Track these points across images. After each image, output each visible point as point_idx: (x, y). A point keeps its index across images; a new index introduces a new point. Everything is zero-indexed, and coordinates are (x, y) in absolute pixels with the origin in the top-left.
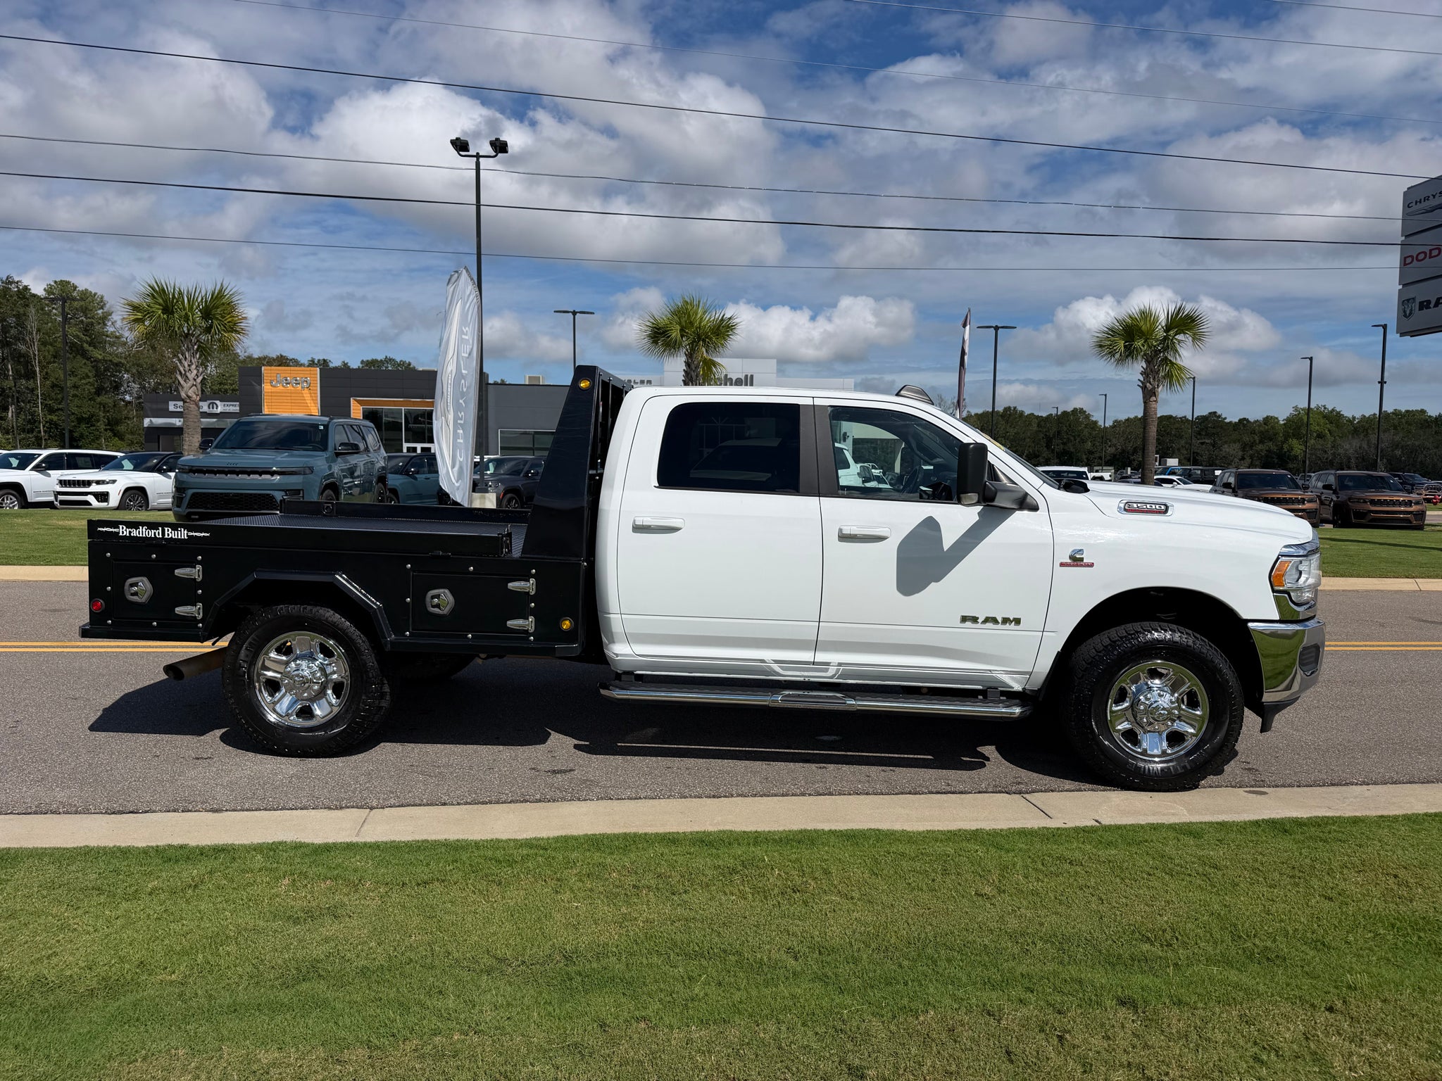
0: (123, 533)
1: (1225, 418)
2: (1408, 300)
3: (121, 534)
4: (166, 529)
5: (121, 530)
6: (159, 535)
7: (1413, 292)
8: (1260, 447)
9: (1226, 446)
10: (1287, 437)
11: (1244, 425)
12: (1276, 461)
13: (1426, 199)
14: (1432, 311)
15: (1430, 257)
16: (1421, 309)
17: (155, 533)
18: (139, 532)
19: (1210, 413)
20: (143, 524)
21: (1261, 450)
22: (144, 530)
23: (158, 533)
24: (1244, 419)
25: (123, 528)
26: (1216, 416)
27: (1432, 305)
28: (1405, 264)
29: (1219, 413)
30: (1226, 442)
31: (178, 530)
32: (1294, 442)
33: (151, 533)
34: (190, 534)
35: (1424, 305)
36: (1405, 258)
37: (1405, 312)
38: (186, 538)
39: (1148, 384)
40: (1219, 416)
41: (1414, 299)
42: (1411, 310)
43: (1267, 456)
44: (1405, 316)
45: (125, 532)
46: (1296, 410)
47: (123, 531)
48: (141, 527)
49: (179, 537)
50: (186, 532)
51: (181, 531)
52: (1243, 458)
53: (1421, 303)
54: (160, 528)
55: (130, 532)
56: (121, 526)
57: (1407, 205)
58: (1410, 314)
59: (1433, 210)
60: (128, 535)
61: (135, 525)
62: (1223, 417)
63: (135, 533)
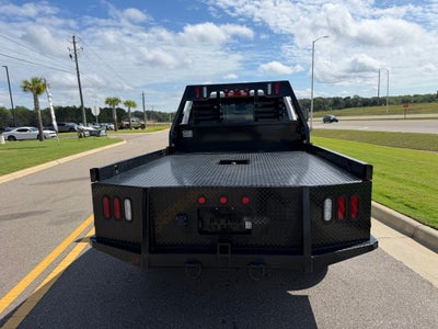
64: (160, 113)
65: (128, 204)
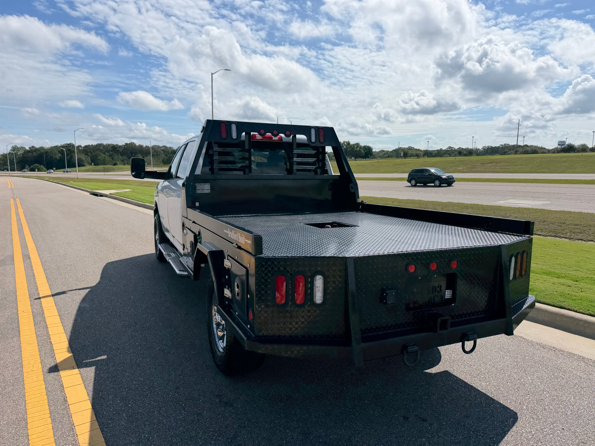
65: (319, 282)
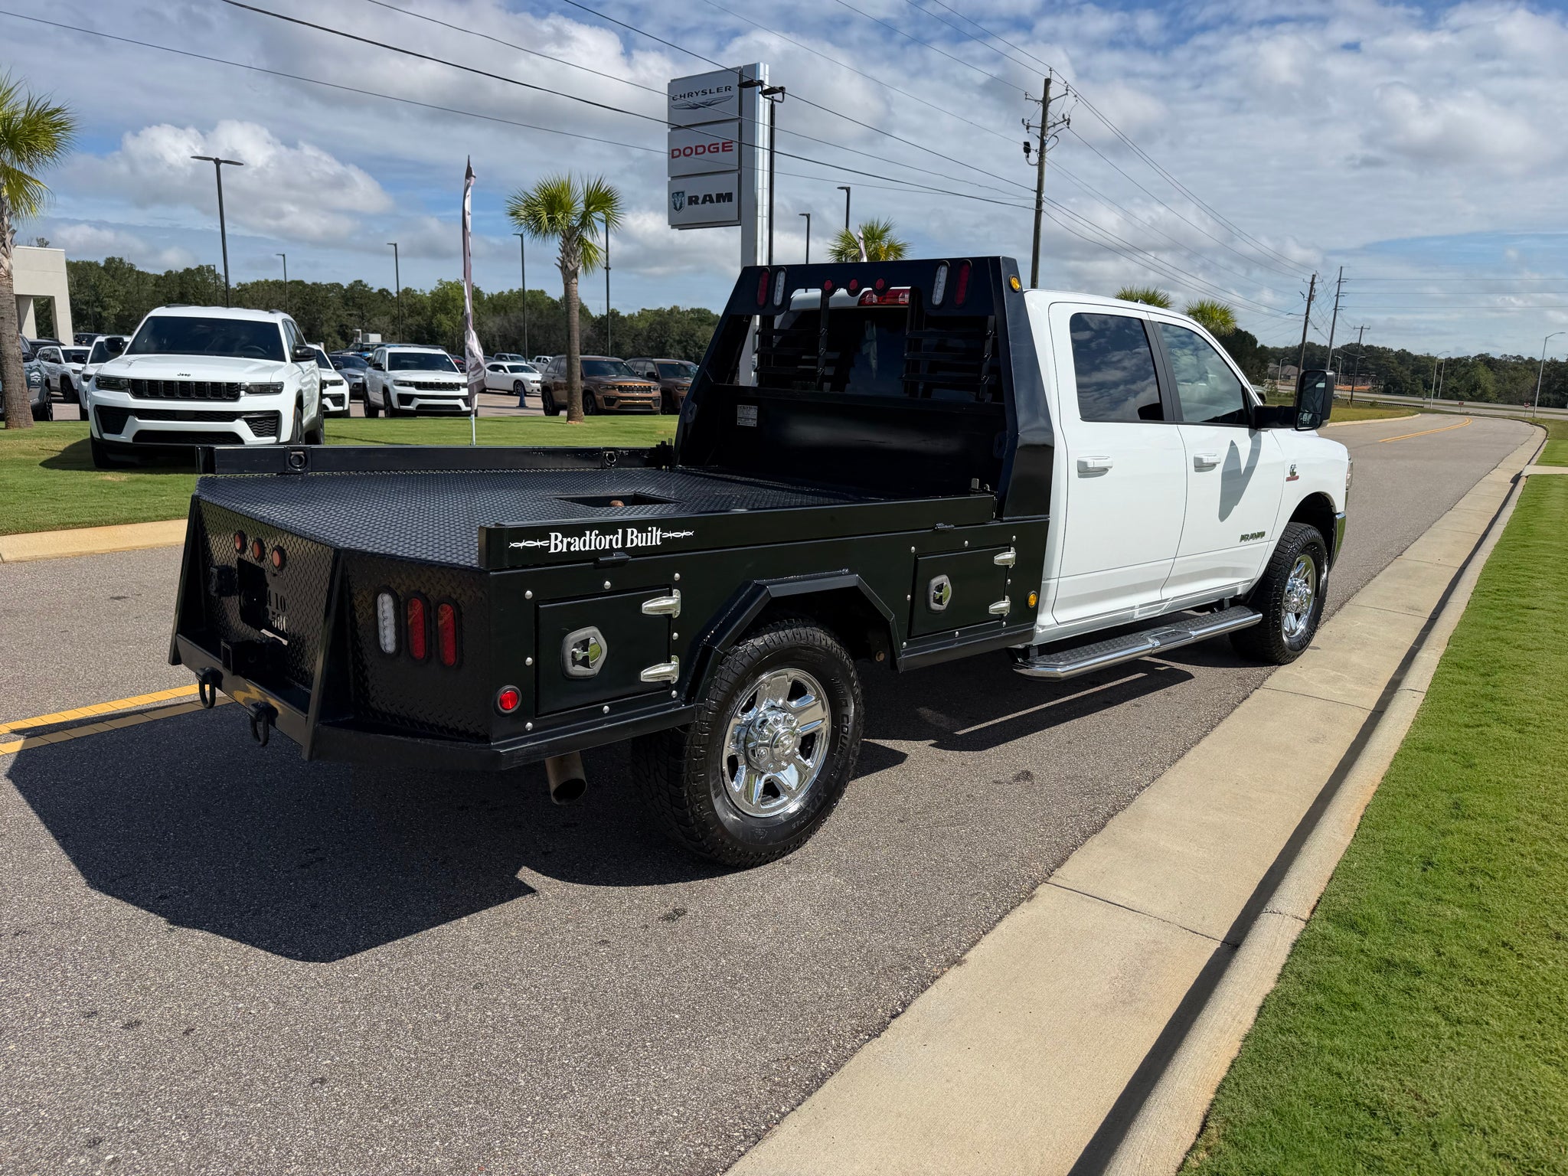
0: (556, 546)
1: (372, 288)
2: (678, 193)
3: (552, 550)
4: (629, 530)
5: (553, 542)
6: (617, 544)
7: (681, 185)
8: (410, 321)
9: (376, 319)
10: (435, 311)
11: (384, 297)
12: (426, 336)
13: (690, 95)
14: (700, 207)
15: (696, 153)
16: (690, 203)
17: (611, 540)
18: (585, 541)
19: (356, 282)
20: (591, 527)
21: (412, 325)
22: (593, 537)
23: (615, 540)
24: (384, 290)
25: (556, 538)
26: (362, 285)
27: (700, 201)
28: (673, 157)
29: (365, 282)
30: (375, 315)
31: (647, 531)
32: (441, 317)
33: (605, 542)
34: (667, 535)
35: (693, 200)
36: (673, 151)
37: (675, 204)
38: (659, 543)
39: (569, 264)
40: (366, 286)
41: (683, 193)
42: (681, 204)
43: (417, 332)
44: (676, 208)
45: (560, 545)
46: (441, 284)
47: (557, 543)
48: (588, 533)
49: (649, 544)
50: (659, 533)
51: (652, 532)
52: (394, 334)
53: (690, 198)
54: (620, 531)
55: (569, 544)
56: (553, 535)
57: (672, 98)
58: (681, 207)
59: (696, 107)
60: (565, 550)
61: (577, 531)
62: (370, 286)
63: (578, 545)
64: (1403, 357)
